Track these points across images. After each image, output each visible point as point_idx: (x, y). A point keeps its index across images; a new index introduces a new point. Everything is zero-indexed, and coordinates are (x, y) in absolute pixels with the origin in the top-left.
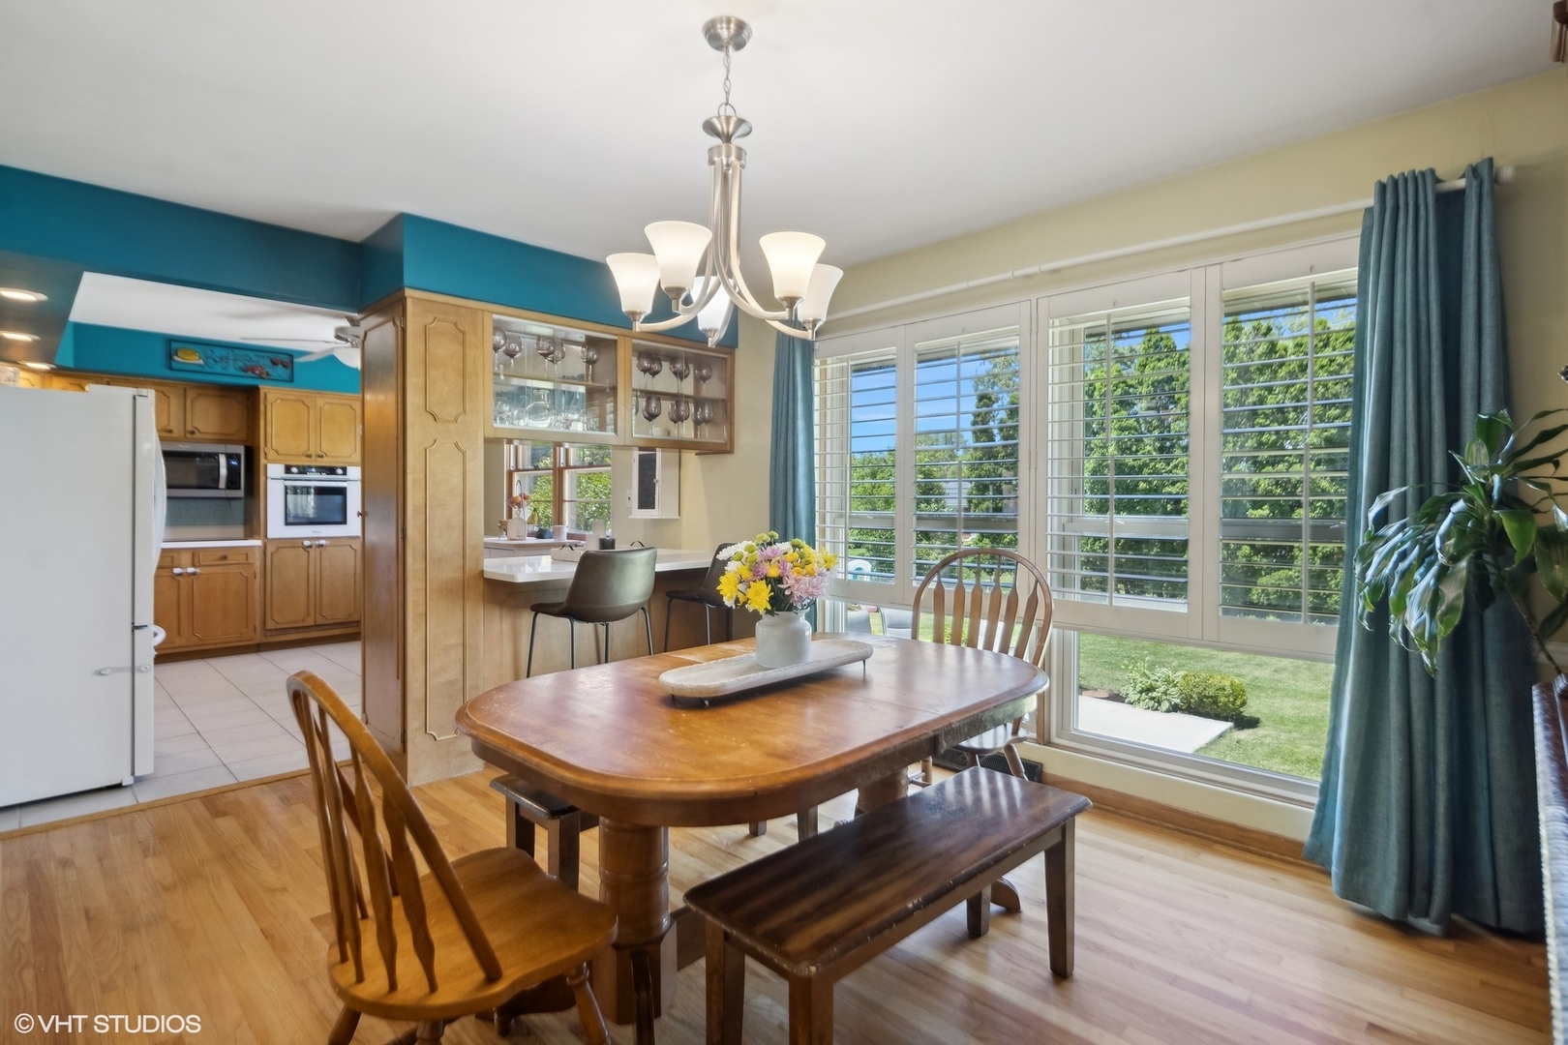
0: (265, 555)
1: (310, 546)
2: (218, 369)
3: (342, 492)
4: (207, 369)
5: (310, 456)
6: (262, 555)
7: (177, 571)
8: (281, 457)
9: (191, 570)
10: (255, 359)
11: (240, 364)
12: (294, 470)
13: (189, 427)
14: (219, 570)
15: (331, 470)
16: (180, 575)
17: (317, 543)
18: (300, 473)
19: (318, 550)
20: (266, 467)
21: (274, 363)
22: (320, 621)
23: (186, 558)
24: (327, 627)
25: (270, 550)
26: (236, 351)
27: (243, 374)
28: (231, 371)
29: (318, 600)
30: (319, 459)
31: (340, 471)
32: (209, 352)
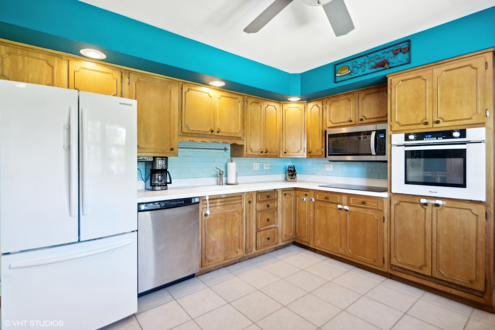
0: (390, 205)
1: (426, 204)
2: (360, 73)
3: (462, 154)
4: (354, 75)
5: (426, 123)
6: (389, 206)
7: (339, 206)
8: (403, 128)
9: (346, 207)
10: (382, 56)
11: (373, 64)
12: (411, 137)
13: (361, 117)
14: (361, 210)
15: (448, 134)
16: (340, 209)
17: (433, 202)
18: (417, 139)
19: (435, 209)
20: (391, 136)
21: (396, 53)
22: (436, 275)
23: (345, 199)
24: (445, 284)
25: (394, 201)
26: (370, 56)
27: (374, 70)
28: (368, 71)
29: (434, 255)
30: (436, 125)
31: (456, 134)
32: (355, 64)
